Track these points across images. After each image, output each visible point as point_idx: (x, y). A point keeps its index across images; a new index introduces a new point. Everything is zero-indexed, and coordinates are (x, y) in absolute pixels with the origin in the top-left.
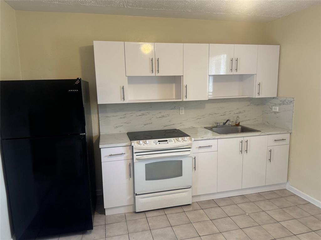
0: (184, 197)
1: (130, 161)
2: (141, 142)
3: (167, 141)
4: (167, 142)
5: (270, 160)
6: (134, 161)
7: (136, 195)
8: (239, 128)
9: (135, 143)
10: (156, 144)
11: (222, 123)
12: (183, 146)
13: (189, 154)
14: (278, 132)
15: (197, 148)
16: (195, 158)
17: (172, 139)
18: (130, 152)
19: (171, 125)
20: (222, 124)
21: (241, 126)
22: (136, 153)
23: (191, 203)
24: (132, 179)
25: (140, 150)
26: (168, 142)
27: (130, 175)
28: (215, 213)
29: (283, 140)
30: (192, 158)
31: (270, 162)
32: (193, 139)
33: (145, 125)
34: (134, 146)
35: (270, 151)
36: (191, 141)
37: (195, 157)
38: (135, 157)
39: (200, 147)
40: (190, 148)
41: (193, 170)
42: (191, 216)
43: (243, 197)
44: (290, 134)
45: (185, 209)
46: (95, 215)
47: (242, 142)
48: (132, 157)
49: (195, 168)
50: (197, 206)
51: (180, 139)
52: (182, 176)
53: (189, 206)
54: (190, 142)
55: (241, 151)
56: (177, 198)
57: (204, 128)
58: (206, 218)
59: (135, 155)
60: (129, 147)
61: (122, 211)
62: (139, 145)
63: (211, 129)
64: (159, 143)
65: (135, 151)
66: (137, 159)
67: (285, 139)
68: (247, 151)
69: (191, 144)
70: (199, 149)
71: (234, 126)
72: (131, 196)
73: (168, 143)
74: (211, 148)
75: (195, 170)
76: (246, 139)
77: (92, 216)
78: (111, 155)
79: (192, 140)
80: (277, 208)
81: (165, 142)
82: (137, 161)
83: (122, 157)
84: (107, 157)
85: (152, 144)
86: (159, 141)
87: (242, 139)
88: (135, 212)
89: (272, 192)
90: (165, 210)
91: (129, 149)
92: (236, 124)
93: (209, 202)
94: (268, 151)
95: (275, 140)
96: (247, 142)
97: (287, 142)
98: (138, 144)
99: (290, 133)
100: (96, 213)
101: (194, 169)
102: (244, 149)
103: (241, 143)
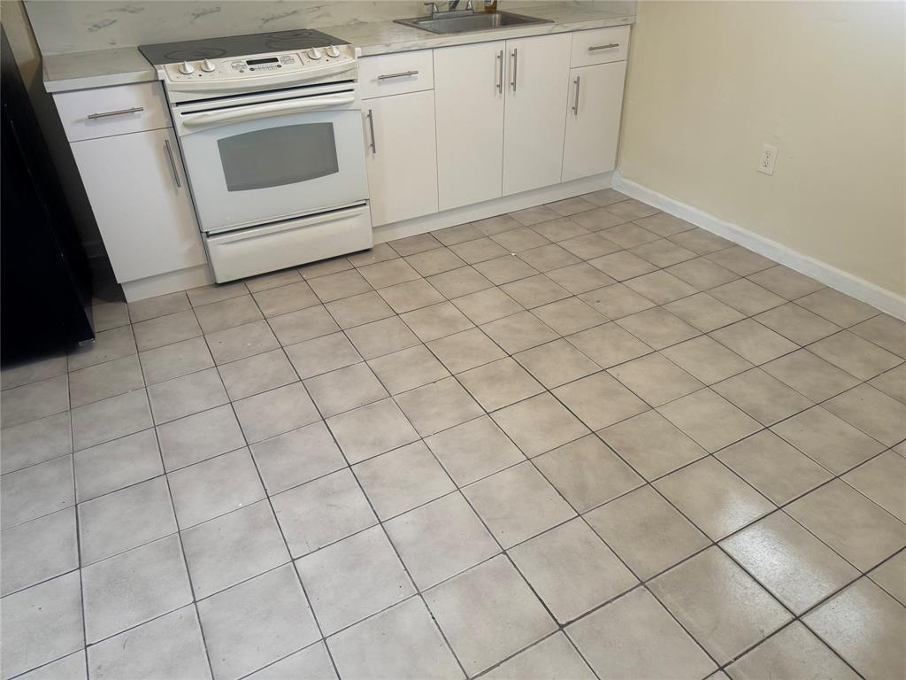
0: (350, 232)
1: (166, 134)
2: (189, 67)
3: (275, 60)
4: (276, 64)
5: (575, 109)
6: (180, 133)
7: (209, 236)
8: (495, 18)
9: (167, 72)
10: (242, 71)
11: (447, 5)
12: (331, 76)
13: (352, 102)
14: (600, 23)
15: (373, 81)
16: (370, 116)
17: (292, 53)
18: (158, 101)
19: (288, 14)
20: (446, 8)
21: (500, 12)
22: (178, 104)
23: (372, 246)
24: (183, 190)
25: (190, 95)
26: (279, 63)
27: (176, 179)
28: (434, 260)
29: (611, 46)
30: (363, 114)
31: (576, 114)
32: (358, 51)
33: (199, 16)
34: (168, 82)
35: (577, 82)
36: (354, 58)
37: (370, 111)
38: (180, 119)
39: (382, 78)
40: (351, 81)
41: (367, 154)
42: (373, 275)
43: (505, 217)
44: (628, 28)
45: (357, 262)
46: (93, 307)
47: (500, 57)
48: (169, 120)
49: (373, 145)
50: (390, 253)
51: (318, 52)
52: (338, 171)
53: (364, 255)
54: (349, 60)
55: (500, 86)
56: (332, 236)
57: (395, 21)
58: (412, 276)
59: (177, 111)
60: (150, 85)
61: (176, 285)
62: (183, 78)
63: (414, 24)
64: (252, 69)
65: (173, 98)
66: (186, 125)
67: (617, 45)
68: (514, 84)
69: (353, 68)
70: (379, 84)
71: (481, 13)
72: (193, 243)
73: (279, 66)
74: (415, 79)
75: (374, 152)
76: (512, 45)
77: (86, 310)
78: (94, 117)
79: (357, 55)
80: (587, 232)
81: (269, 64)
82: (188, 132)
83: (136, 123)
84: (82, 125)
85: (227, 72)
86: (250, 63)
87: (501, 46)
88: (216, 283)
89: (577, 199)
90: (301, 271)
91: (154, 94)
92: (486, 8)
93: (419, 238)
94: (571, 83)
95: (591, 49)
96: (515, 55)
97: (621, 53)
98: (180, 75)
99: (632, 26)
100: (95, 301)
101: (371, 149)
102: (507, 80)
103: (498, 60)
